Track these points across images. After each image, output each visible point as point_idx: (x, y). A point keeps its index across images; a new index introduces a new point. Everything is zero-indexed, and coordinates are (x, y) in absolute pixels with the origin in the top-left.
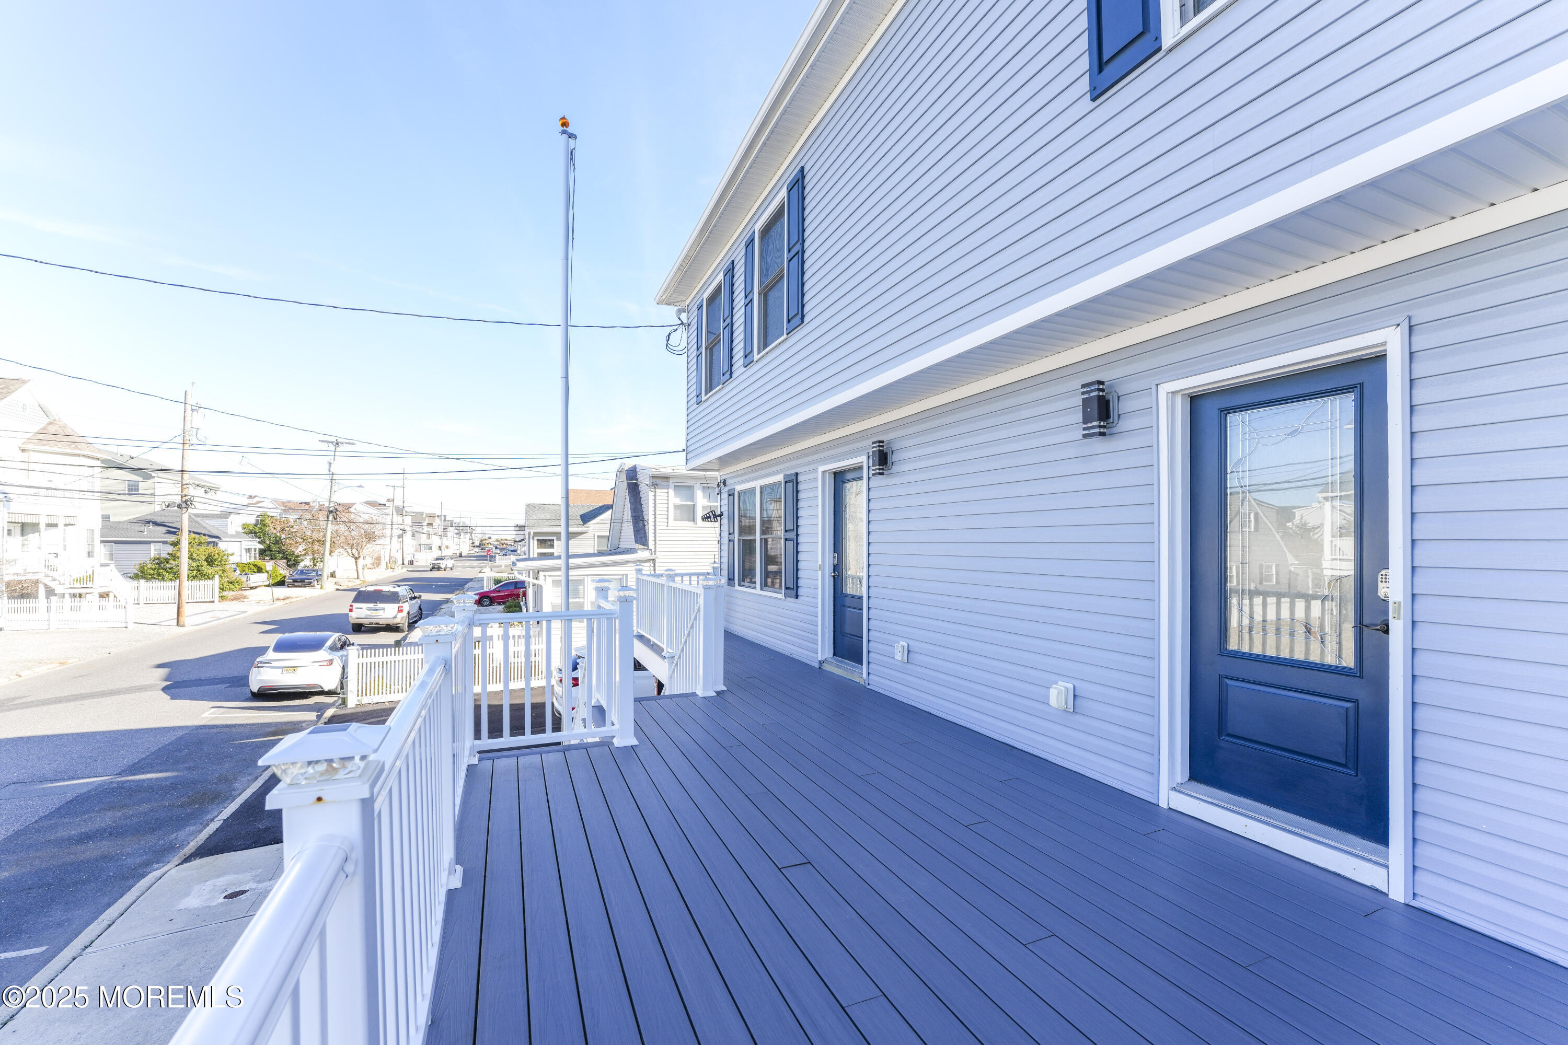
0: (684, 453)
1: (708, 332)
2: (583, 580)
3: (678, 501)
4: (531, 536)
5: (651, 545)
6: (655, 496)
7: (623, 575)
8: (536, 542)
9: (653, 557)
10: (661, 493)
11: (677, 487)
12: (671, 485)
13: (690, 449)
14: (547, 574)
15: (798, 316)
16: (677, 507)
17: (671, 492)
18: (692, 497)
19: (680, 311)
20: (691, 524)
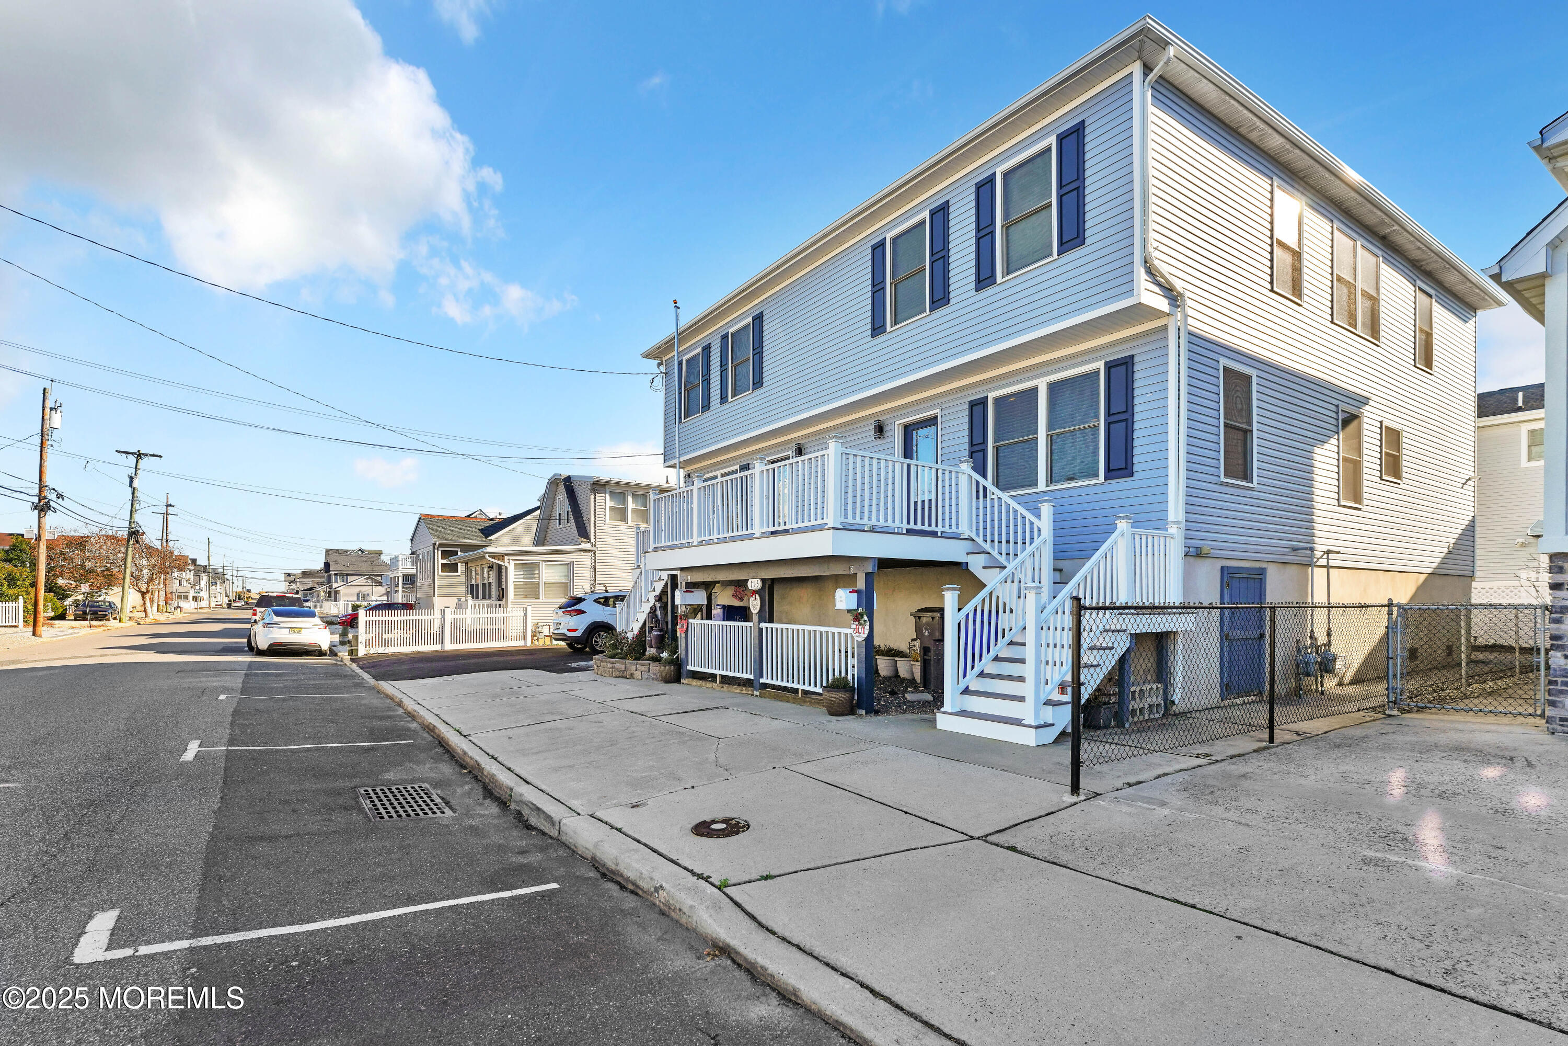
0: (663, 456)
1: (686, 381)
2: (538, 565)
3: (613, 504)
4: (436, 547)
5: (592, 540)
6: (595, 499)
7: (570, 562)
8: (440, 552)
9: (594, 548)
10: (600, 497)
11: (611, 493)
12: (608, 491)
13: (667, 454)
14: (510, 558)
15: (758, 383)
16: (611, 509)
17: (608, 496)
18: (624, 501)
19: (659, 365)
20: (623, 523)
